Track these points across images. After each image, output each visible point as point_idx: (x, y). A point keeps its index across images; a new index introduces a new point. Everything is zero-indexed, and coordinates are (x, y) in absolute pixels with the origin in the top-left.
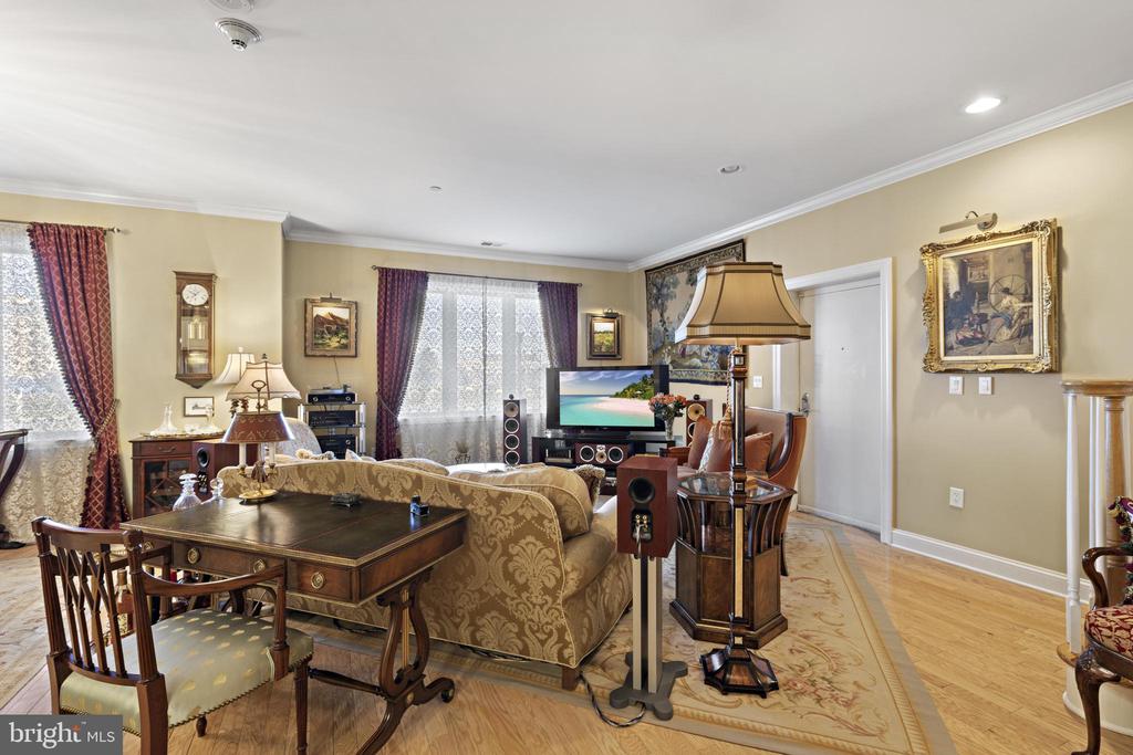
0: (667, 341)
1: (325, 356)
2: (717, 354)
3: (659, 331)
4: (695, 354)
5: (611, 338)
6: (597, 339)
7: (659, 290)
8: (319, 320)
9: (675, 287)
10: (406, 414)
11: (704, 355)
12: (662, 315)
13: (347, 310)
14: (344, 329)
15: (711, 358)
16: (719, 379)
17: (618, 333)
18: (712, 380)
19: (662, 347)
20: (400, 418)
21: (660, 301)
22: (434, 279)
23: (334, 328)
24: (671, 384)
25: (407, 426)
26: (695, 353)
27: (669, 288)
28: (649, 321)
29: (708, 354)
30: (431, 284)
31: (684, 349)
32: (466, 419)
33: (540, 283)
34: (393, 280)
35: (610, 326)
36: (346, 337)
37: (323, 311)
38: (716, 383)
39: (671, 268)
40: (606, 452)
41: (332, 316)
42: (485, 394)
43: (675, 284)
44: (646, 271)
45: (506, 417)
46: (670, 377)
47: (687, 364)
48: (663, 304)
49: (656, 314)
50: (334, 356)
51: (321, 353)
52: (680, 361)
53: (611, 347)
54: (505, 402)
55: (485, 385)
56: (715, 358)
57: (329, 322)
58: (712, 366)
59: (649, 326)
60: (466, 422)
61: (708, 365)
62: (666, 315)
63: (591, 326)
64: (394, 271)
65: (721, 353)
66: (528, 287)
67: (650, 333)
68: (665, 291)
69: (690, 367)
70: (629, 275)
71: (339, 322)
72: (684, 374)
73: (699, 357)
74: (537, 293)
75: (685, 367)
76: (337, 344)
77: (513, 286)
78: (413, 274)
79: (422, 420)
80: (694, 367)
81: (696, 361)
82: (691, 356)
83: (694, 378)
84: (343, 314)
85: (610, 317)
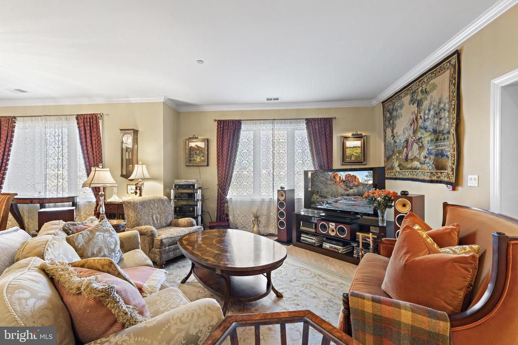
0: (396, 150)
1: (193, 166)
2: (432, 157)
3: (391, 144)
4: (415, 159)
5: (359, 151)
6: (348, 152)
7: (391, 114)
8: (191, 149)
9: (401, 109)
10: (231, 195)
11: (422, 159)
12: (392, 132)
13: (204, 143)
14: (202, 152)
15: (427, 160)
16: (434, 178)
17: (364, 147)
18: (428, 178)
19: (392, 155)
20: (228, 197)
21: (391, 122)
22: (245, 123)
23: (198, 152)
24: (387, 181)
25: (231, 201)
26: (415, 157)
27: (397, 111)
28: (385, 137)
29: (425, 157)
30: (243, 127)
31: (407, 155)
32: (263, 199)
33: (306, 119)
34: (223, 126)
35: (358, 143)
36: (203, 156)
37: (193, 144)
38: (432, 182)
39: (398, 96)
40: (336, 228)
41: (197, 146)
42: (273, 186)
43: (401, 107)
44: (383, 103)
45: (278, 200)
46: (386, 176)
47: (409, 166)
48: (393, 123)
49: (389, 131)
50: (199, 166)
51: (193, 164)
52: (404, 164)
53: (359, 157)
54: (278, 191)
55: (273, 180)
56: (430, 161)
57: (196, 149)
58: (429, 167)
59: (385, 140)
60: (263, 201)
61: (425, 166)
62: (395, 131)
63: (343, 144)
64: (224, 121)
65: (436, 155)
66: (300, 122)
67: (385, 146)
68: (395, 113)
69: (411, 168)
70: (373, 108)
71: (200, 149)
72: (407, 174)
73: (418, 160)
74: (305, 126)
75: (408, 169)
76: (199, 160)
77: (290, 123)
78: (233, 121)
79: (239, 199)
80: (415, 169)
81: (416, 164)
82: (412, 160)
83: (415, 177)
84: (202, 145)
85: (358, 137)
